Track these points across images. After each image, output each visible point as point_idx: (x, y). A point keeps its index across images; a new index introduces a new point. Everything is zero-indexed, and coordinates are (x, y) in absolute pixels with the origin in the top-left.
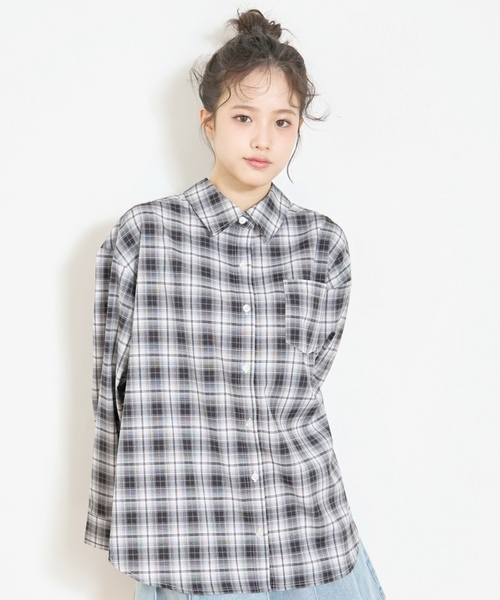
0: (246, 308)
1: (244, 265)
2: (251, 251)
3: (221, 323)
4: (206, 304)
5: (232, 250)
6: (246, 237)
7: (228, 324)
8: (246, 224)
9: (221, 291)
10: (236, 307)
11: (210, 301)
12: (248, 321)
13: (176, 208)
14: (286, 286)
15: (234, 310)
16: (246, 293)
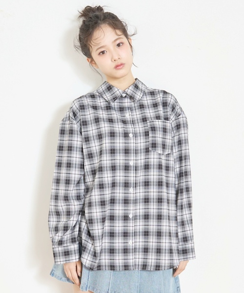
0: (131, 135)
1: (128, 115)
2: (130, 109)
3: (120, 143)
4: (112, 134)
5: (122, 109)
6: (127, 103)
7: (123, 143)
8: (126, 97)
9: (119, 128)
10: (126, 135)
11: (114, 133)
12: (132, 141)
13: (93, 96)
14: (149, 124)
15: (125, 136)
16: (130, 128)
